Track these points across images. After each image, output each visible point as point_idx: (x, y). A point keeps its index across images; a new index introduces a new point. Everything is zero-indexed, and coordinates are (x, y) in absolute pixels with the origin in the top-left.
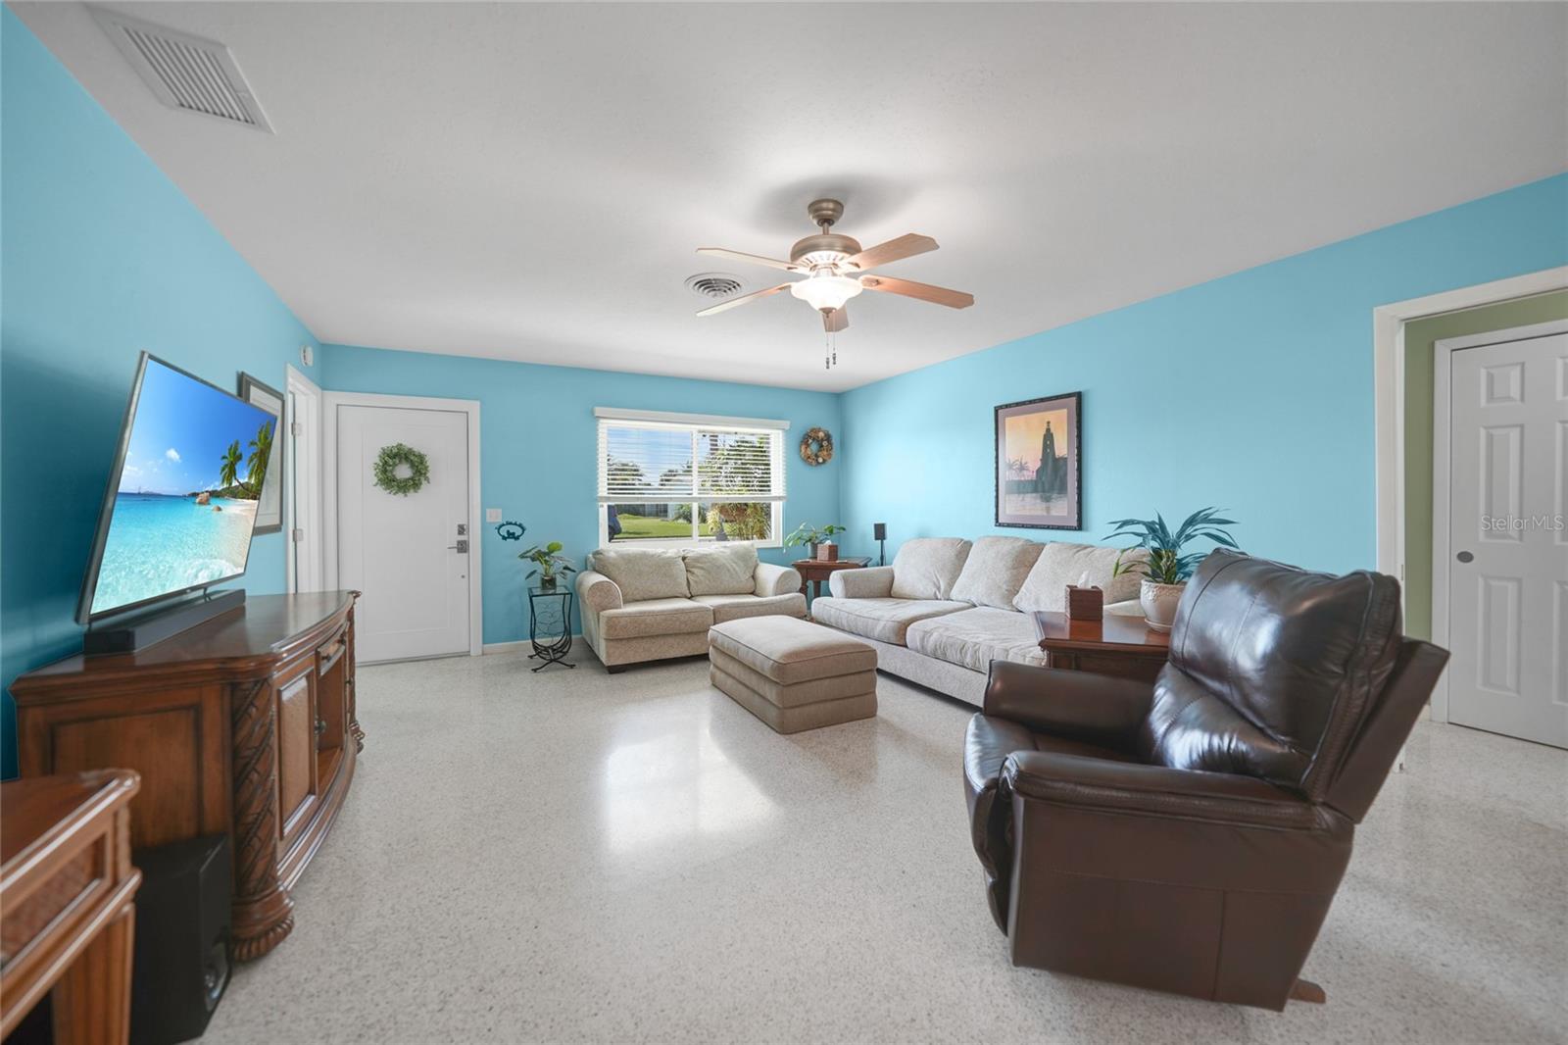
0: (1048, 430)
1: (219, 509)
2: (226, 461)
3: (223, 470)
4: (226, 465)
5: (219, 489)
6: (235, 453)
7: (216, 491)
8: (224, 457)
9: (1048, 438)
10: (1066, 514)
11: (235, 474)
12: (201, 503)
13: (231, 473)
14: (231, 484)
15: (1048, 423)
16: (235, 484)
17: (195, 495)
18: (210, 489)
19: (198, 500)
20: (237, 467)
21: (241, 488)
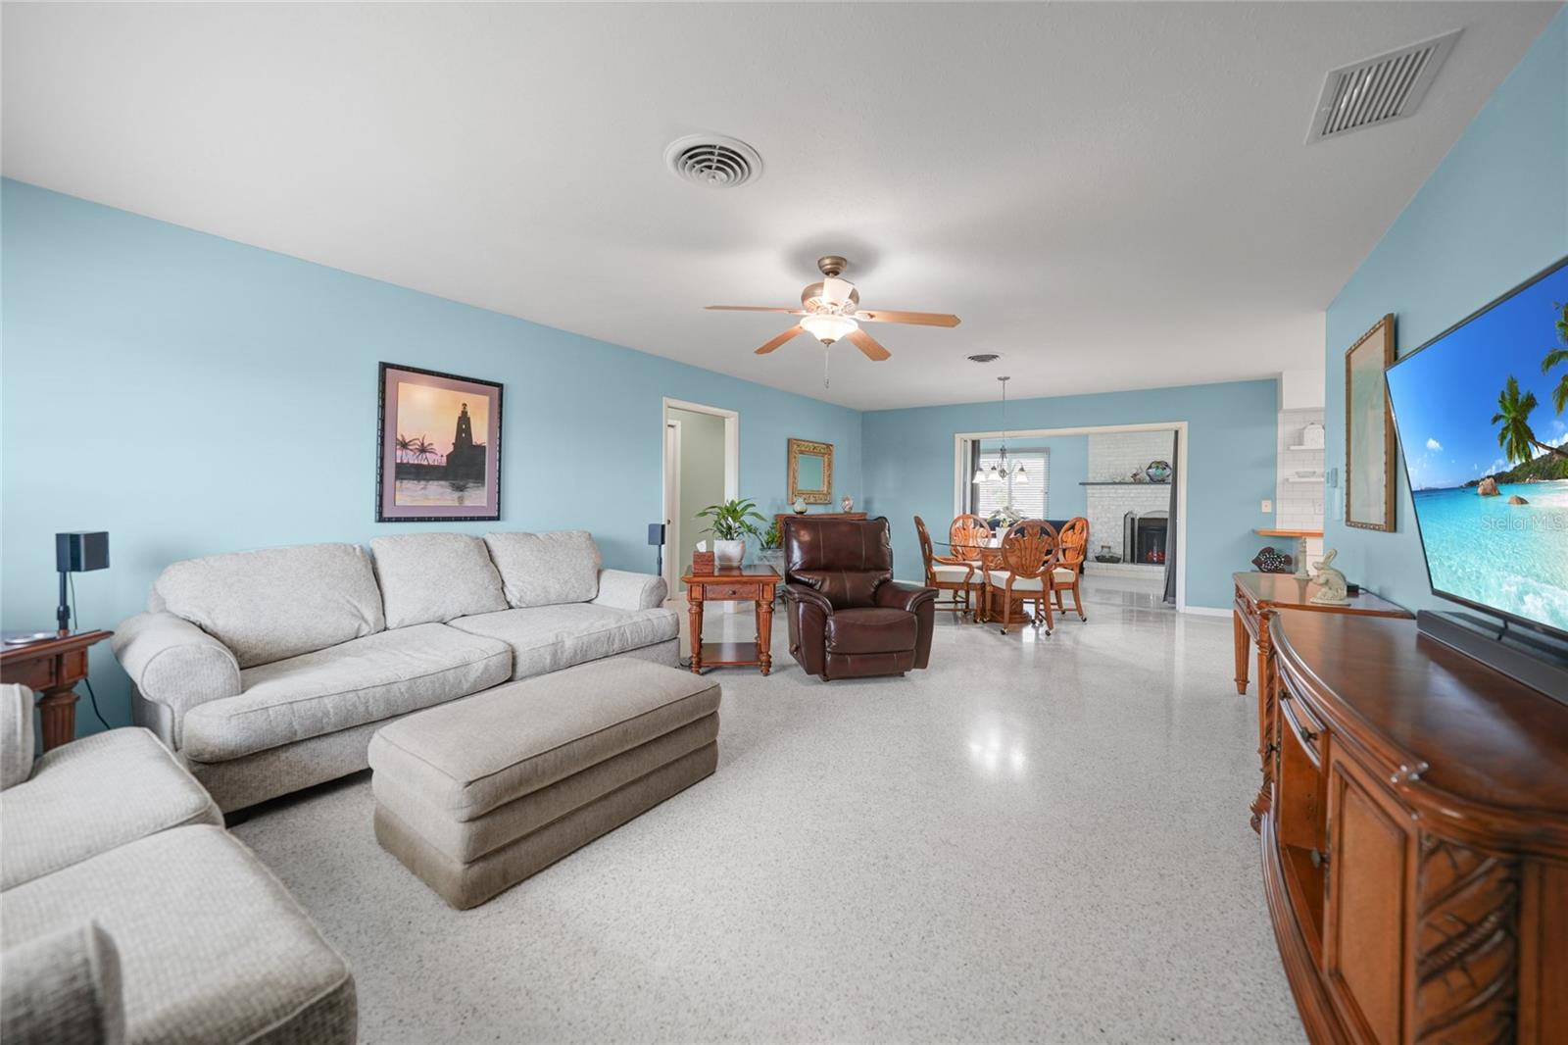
0: (464, 413)
1: (1522, 501)
2: (1502, 423)
3: (1503, 437)
4: (1506, 429)
5: (1509, 468)
6: (1515, 401)
7: (1503, 473)
8: (1496, 419)
9: (464, 421)
10: (485, 504)
11: (1531, 437)
12: (1486, 494)
13: (1521, 436)
14: (1529, 456)
15: (465, 405)
16: (1537, 453)
17: (1473, 484)
18: (1493, 471)
19: (1480, 490)
20: (1529, 423)
21: (1557, 458)
